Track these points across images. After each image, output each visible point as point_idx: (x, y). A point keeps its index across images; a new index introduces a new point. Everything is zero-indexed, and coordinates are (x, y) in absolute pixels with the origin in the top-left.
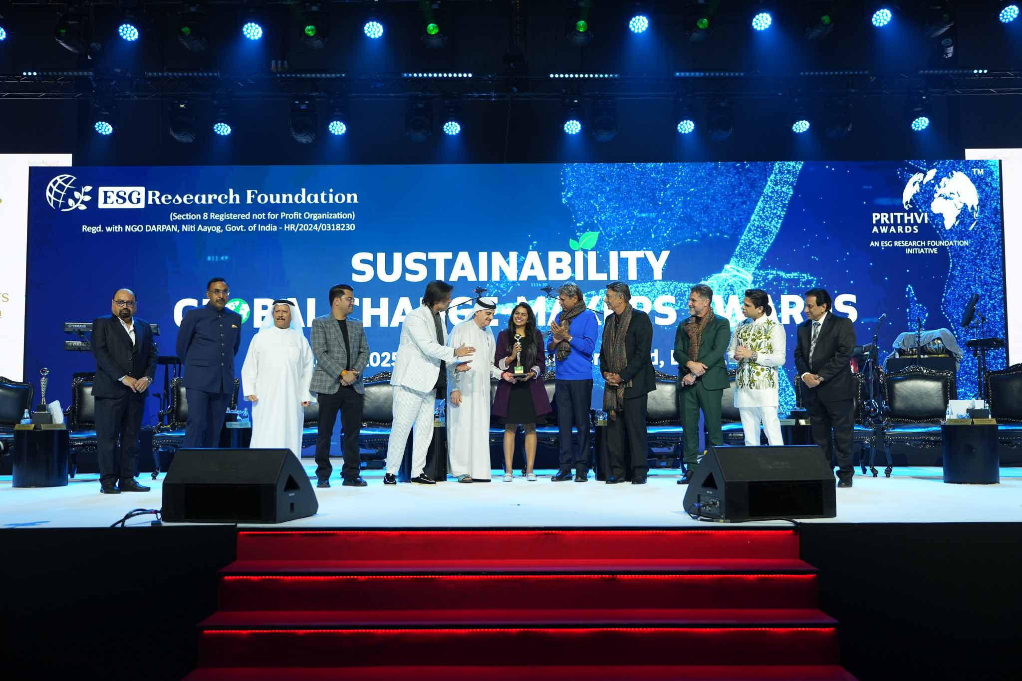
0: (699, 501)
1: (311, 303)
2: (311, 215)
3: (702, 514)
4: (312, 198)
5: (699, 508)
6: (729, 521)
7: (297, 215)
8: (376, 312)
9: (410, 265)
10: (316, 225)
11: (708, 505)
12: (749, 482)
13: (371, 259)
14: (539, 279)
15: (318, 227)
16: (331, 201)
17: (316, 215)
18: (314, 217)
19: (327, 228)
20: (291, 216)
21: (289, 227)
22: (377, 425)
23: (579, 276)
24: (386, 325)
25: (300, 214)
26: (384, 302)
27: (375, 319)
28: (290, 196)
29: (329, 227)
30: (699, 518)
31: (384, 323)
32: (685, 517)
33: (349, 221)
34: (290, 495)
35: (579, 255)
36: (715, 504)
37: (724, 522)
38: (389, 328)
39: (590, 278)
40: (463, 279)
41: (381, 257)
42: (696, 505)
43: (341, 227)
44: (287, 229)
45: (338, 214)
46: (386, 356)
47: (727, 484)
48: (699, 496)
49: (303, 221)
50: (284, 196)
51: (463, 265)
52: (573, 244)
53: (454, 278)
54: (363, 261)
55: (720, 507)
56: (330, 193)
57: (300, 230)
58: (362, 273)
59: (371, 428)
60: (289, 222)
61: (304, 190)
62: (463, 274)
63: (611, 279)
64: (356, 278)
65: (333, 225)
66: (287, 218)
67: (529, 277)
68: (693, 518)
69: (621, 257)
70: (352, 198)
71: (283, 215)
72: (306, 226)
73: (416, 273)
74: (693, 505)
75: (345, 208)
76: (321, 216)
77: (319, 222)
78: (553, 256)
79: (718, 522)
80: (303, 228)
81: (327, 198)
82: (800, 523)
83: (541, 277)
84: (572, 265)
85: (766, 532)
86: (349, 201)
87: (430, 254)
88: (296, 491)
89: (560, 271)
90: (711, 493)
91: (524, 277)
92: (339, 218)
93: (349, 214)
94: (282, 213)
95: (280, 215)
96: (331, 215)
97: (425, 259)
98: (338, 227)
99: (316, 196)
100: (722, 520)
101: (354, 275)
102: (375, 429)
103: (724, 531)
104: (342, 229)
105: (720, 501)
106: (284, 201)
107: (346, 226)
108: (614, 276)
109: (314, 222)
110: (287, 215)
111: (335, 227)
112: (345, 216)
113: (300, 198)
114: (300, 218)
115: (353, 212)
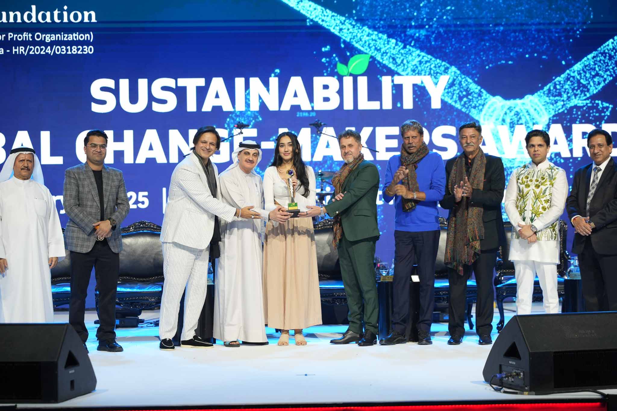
0: (501, 372)
1: (45, 136)
2: (43, 36)
3: (504, 385)
4: (44, 17)
5: (501, 379)
6: (534, 393)
7: (26, 36)
8: (119, 146)
9: (157, 93)
10: (49, 47)
11: (511, 376)
12: (555, 352)
13: (113, 87)
14: (303, 108)
15: (51, 50)
16: (66, 20)
17: (49, 35)
18: (47, 38)
19: (61, 51)
20: (20, 37)
21: (17, 50)
22: (135, 280)
23: (348, 106)
24: (132, 162)
25: (30, 35)
26: (129, 135)
27: (119, 155)
28: (18, 14)
29: (64, 50)
30: (502, 390)
31: (128, 159)
32: (486, 389)
33: (86, 43)
34: (70, 372)
35: (348, 81)
36: (518, 374)
37: (528, 394)
38: (134, 166)
39: (361, 107)
40: (217, 109)
41: (124, 84)
42: (498, 375)
43: (78, 50)
44: (16, 52)
45: (74, 35)
46: (131, 197)
47: (532, 355)
48: (501, 366)
49: (34, 43)
50: (12, 14)
51: (217, 94)
52: (341, 68)
53: (207, 107)
54: (104, 89)
55: (524, 379)
56: (64, 10)
57: (31, 53)
58: (103, 102)
59: (128, 285)
60: (18, 44)
61: (34, 7)
62: (217, 103)
63: (385, 107)
64: (96, 108)
65: (69, 47)
66: (15, 39)
67: (293, 107)
68: (496, 390)
69: (396, 83)
70: (90, 17)
71: (10, 35)
72: (37, 49)
73: (164, 102)
74: (495, 376)
75: (82, 28)
76: (54, 37)
77: (52, 44)
78: (318, 81)
79: (522, 394)
80: (34, 51)
81: (61, 16)
82: (608, 395)
83: (306, 106)
84: (340, 92)
85: (572, 404)
86: (86, 20)
87: (179, 80)
88: (77, 368)
89: (326, 99)
90: (514, 363)
91: (286, 107)
92: (75, 39)
93: (86, 35)
94: (9, 34)
95: (7, 36)
96: (66, 35)
97: (174, 87)
98: (74, 50)
99: (48, 14)
100: (527, 393)
101: (93, 104)
102: (132, 285)
103: (529, 405)
104: (79, 52)
105: (524, 372)
106: (11, 20)
107: (83, 49)
108: (387, 104)
109: (46, 45)
110: (15, 36)
111: (71, 50)
112: (82, 37)
113: (30, 17)
114: (31, 39)
115: (91, 33)
